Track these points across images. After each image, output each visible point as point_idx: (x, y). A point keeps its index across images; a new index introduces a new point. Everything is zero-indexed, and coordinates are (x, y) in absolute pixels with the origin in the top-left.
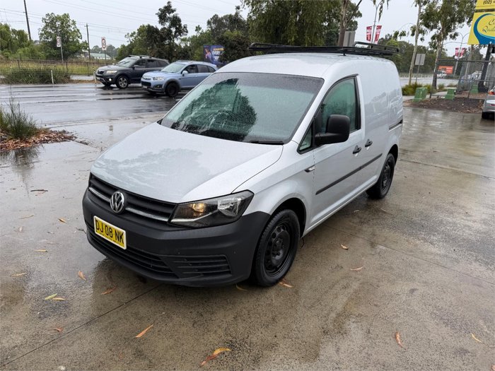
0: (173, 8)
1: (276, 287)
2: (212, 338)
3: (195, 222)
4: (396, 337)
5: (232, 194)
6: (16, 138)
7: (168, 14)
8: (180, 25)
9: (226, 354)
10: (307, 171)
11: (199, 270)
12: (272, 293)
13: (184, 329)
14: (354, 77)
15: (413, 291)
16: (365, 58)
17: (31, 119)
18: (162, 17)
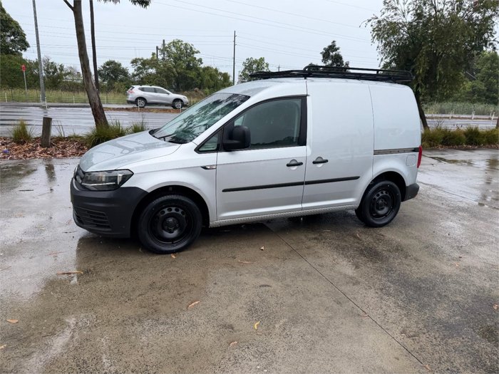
3: (93, 186)
5: (116, 170)
8: (342, 63)
9: (78, 274)
10: (205, 168)
18: (326, 55)
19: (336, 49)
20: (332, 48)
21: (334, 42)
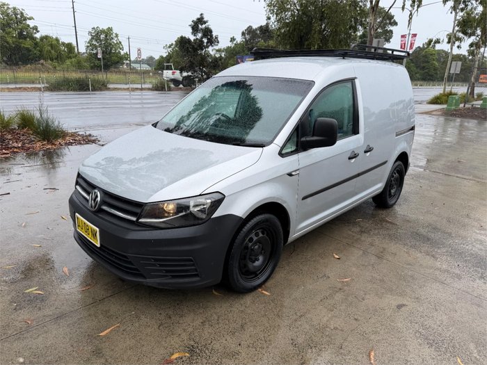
0: (205, 19)
1: (253, 294)
2: (175, 341)
3: (163, 222)
4: (369, 356)
5: (200, 195)
6: (44, 140)
7: (200, 26)
8: (211, 36)
9: (184, 359)
10: (290, 175)
11: (167, 271)
12: (248, 299)
13: (149, 330)
14: (352, 80)
15: (400, 307)
16: (369, 62)
17: (59, 123)
18: (195, 28)
19: (205, 23)
20: (201, 20)
21: (202, 14)
